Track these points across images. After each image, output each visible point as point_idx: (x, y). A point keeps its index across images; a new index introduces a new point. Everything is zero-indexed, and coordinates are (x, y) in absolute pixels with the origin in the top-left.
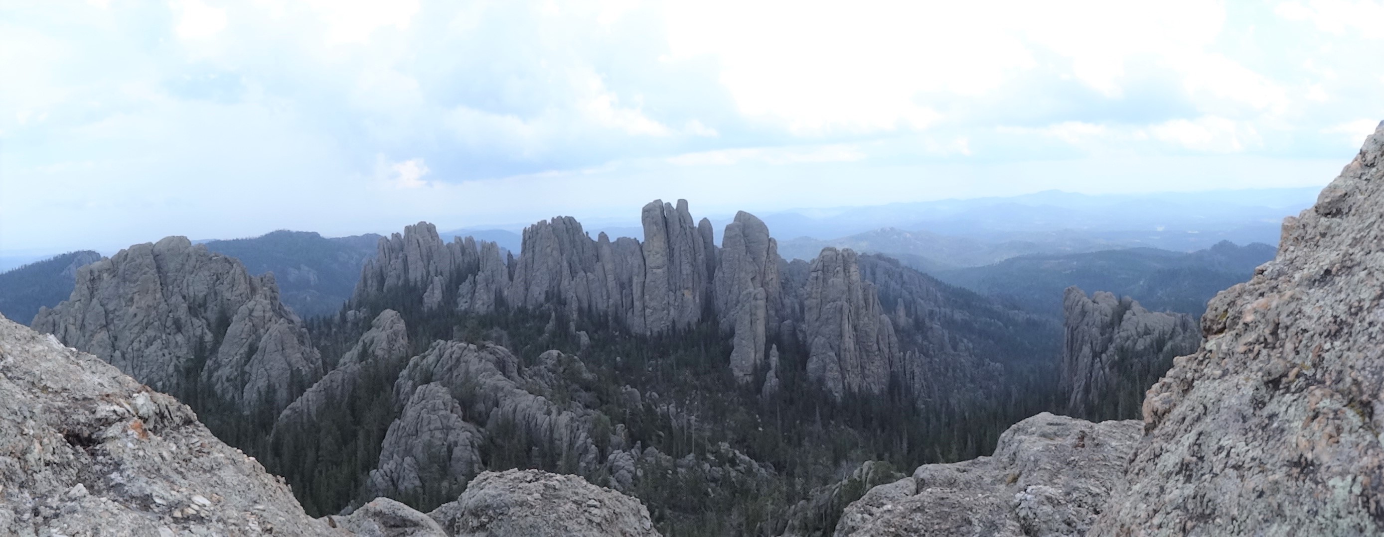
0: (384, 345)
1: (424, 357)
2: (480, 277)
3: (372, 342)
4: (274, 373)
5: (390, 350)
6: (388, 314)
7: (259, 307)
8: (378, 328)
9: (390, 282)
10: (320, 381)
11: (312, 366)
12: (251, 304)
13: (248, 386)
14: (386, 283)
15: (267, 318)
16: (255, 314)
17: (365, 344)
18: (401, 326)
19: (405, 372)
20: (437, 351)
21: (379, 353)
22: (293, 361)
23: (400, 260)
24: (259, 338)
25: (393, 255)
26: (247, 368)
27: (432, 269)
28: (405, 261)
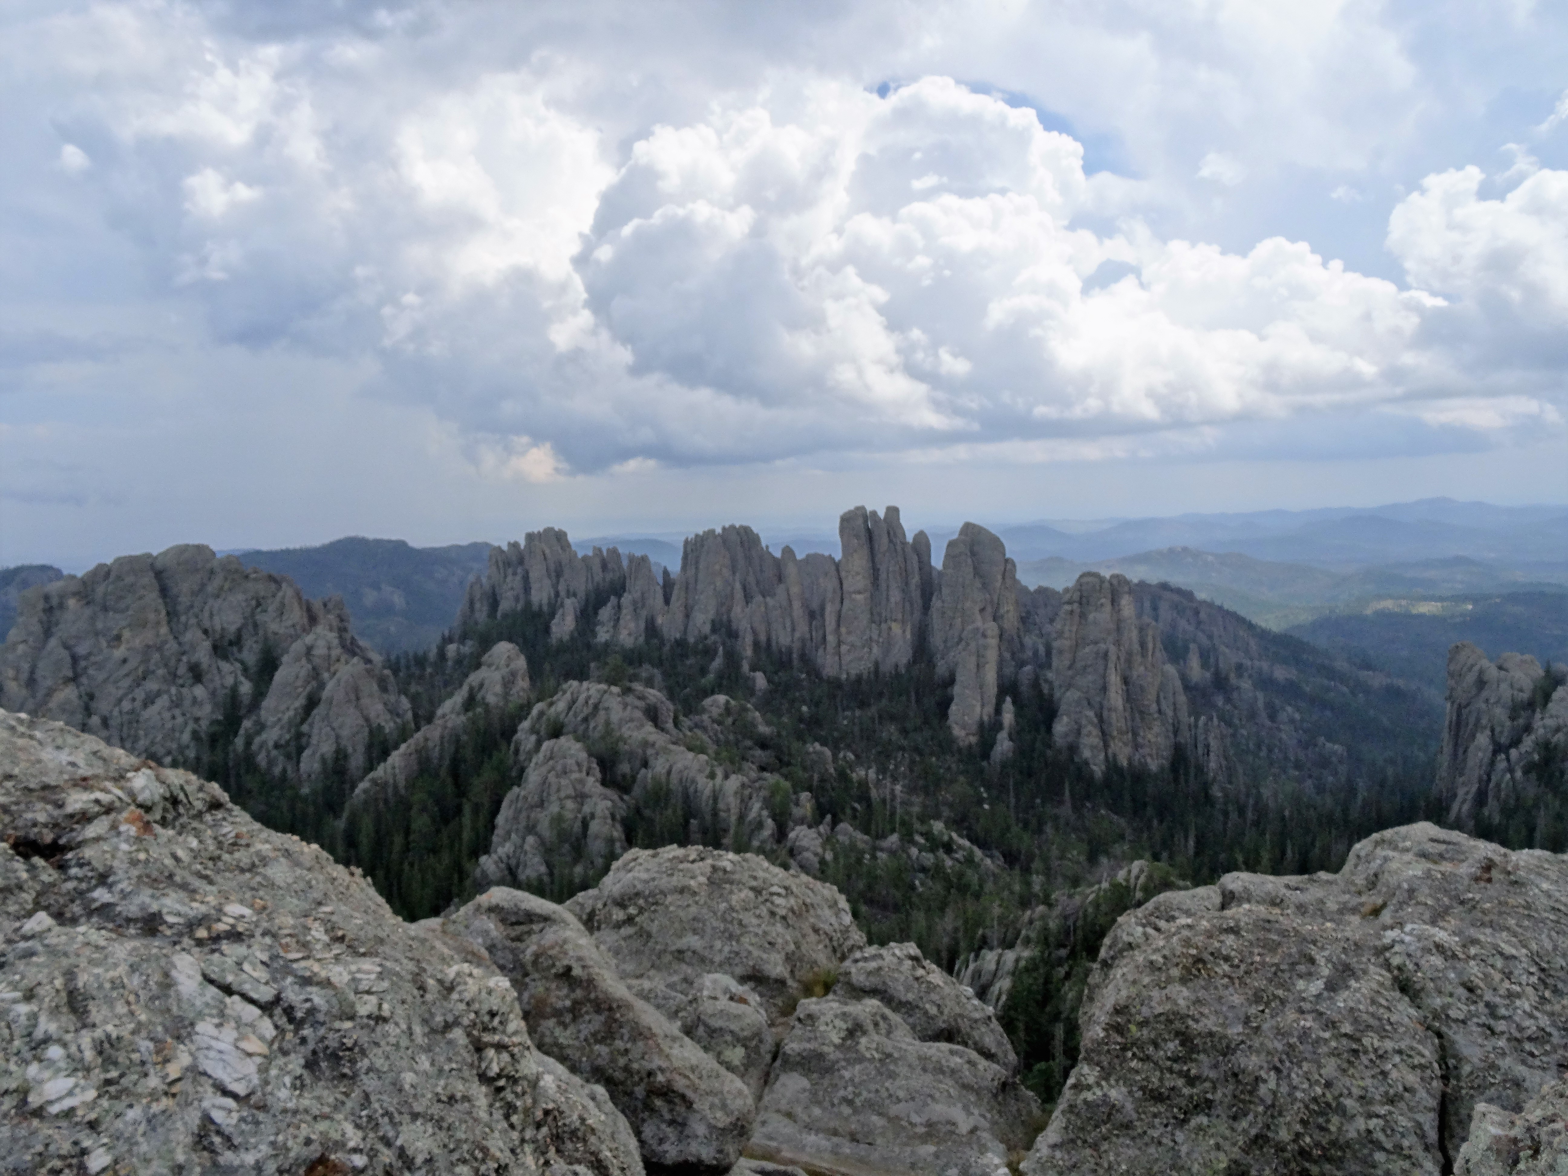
0: (498, 689)
1: (551, 704)
2: (626, 599)
3: (481, 685)
4: (345, 733)
5: (506, 695)
6: (503, 649)
7: (321, 643)
8: (490, 666)
9: (505, 605)
10: (411, 741)
11: (399, 720)
12: (309, 639)
13: (306, 753)
14: (501, 608)
15: (334, 657)
16: (316, 652)
17: (471, 689)
18: (521, 663)
19: (525, 725)
20: (568, 695)
21: (491, 699)
22: (372, 715)
23: (518, 578)
24: (322, 686)
25: (510, 571)
26: (305, 728)
27: (562, 588)
28: (526, 578)
